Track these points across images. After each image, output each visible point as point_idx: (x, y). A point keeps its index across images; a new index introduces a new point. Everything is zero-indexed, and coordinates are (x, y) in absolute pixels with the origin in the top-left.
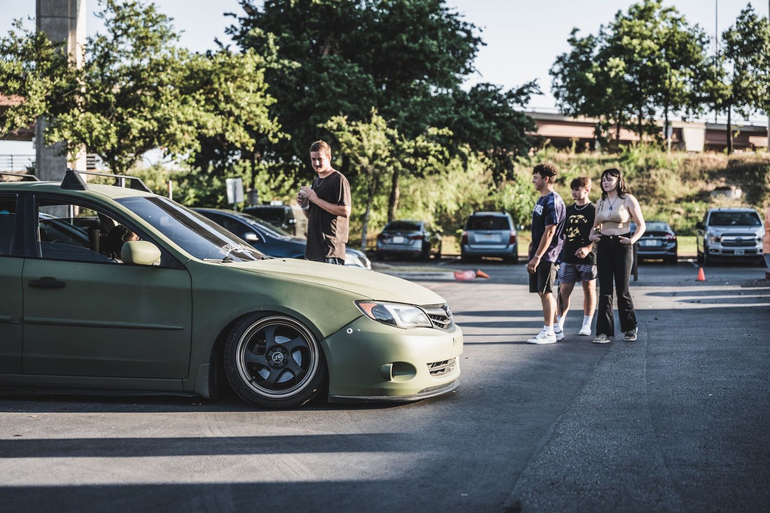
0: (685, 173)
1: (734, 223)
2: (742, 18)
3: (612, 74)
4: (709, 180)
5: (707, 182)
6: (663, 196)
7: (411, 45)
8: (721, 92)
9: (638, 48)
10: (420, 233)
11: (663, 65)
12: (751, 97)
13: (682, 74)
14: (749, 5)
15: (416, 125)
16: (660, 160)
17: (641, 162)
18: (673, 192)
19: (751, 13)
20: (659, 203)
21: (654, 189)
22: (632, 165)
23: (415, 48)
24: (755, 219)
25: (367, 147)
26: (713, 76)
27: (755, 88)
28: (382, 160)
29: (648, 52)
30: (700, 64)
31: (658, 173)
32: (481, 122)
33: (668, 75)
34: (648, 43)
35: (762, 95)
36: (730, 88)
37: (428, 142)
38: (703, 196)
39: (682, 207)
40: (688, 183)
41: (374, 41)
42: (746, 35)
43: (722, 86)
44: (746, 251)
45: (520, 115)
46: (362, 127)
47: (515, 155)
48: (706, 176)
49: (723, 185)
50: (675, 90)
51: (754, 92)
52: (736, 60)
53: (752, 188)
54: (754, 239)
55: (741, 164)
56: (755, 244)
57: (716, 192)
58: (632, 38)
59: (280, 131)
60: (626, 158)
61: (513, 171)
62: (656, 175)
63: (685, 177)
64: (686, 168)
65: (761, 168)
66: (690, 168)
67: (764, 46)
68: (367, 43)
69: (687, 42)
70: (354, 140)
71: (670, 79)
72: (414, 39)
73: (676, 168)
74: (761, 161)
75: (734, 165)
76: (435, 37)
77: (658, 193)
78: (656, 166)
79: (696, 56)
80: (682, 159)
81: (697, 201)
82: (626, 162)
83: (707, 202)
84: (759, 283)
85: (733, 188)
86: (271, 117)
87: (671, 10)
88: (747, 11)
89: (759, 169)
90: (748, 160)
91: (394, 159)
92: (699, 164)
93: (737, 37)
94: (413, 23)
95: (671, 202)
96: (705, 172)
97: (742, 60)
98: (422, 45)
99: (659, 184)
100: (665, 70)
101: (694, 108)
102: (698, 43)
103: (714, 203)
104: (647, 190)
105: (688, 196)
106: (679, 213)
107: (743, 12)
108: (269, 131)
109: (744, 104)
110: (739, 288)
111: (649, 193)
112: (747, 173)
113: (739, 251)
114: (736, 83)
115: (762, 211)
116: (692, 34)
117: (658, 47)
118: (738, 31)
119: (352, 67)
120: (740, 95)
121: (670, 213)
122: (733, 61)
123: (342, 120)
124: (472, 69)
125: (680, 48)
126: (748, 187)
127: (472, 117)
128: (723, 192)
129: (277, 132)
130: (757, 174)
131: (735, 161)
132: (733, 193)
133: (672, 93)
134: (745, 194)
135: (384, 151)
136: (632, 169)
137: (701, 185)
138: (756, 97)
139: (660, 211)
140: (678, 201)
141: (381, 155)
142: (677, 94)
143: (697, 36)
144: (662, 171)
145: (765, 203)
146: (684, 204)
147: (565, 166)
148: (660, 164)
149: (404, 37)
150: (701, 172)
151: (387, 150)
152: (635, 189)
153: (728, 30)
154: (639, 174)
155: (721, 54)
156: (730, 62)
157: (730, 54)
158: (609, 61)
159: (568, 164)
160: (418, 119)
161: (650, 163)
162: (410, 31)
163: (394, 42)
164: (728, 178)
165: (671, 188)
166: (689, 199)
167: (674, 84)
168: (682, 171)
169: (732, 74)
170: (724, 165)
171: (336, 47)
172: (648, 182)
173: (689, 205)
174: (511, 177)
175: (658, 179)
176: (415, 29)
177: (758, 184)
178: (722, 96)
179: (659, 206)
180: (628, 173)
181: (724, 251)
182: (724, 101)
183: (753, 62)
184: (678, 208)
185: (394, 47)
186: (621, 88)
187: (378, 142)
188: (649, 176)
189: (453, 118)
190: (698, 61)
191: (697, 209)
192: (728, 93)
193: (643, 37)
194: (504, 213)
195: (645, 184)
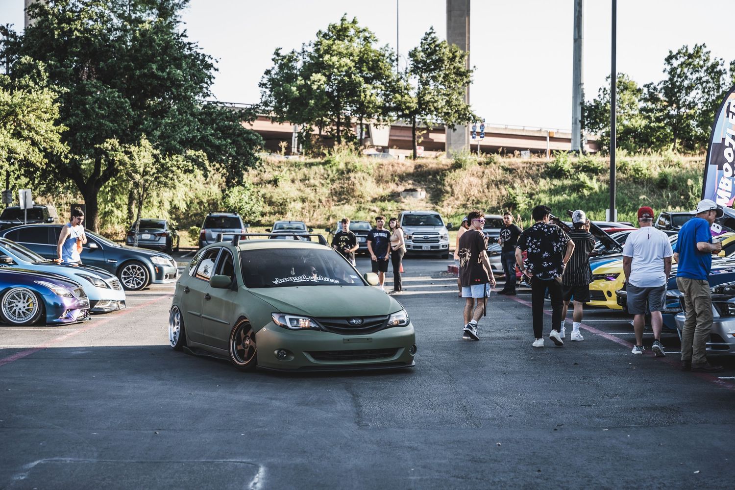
0: (379, 176)
1: (422, 223)
2: (426, 39)
3: (315, 87)
4: (399, 183)
5: (397, 184)
6: (361, 197)
7: (160, 73)
8: (407, 104)
9: (337, 64)
10: (162, 231)
11: (357, 80)
12: (433, 109)
13: (374, 88)
14: (431, 28)
15: (167, 143)
16: (357, 165)
17: (342, 166)
18: (370, 193)
19: (433, 35)
20: (358, 202)
21: (353, 190)
22: (334, 168)
23: (164, 77)
24: (438, 220)
25: (138, 166)
26: (401, 90)
27: (436, 101)
28: (151, 176)
29: (346, 68)
30: (390, 80)
31: (357, 176)
32: (219, 139)
33: (362, 89)
34: (345, 60)
35: (442, 108)
36: (416, 100)
37: (187, 162)
38: (394, 197)
39: (377, 206)
40: (381, 185)
41: (127, 68)
42: (429, 55)
43: (409, 99)
44: (432, 247)
45: (248, 132)
46: (133, 149)
47: (244, 165)
48: (397, 179)
49: (410, 187)
50: (369, 102)
51: (435, 105)
52: (421, 76)
53: (434, 190)
54: (437, 237)
55: (425, 169)
56: (438, 241)
57: (405, 192)
58: (332, 55)
59: (70, 152)
60: (328, 162)
61: (242, 178)
62: (355, 178)
63: (379, 180)
64: (379, 171)
65: (442, 173)
66: (383, 172)
67: (444, 66)
68: (122, 71)
69: (379, 60)
70: (126, 159)
71: (364, 91)
72: (162, 68)
73: (372, 171)
74: (441, 166)
75: (419, 170)
76: (179, 67)
77: (356, 194)
78: (354, 170)
79: (387, 73)
80: (376, 164)
81: (389, 201)
82: (328, 165)
83: (397, 202)
84: (444, 275)
85: (419, 190)
86: (62, 141)
87: (364, 30)
88: (430, 33)
89: (440, 173)
90: (431, 166)
91: (160, 175)
92: (390, 167)
93: (421, 55)
94: (160, 55)
95: (368, 201)
96: (395, 176)
97: (425, 75)
98: (169, 73)
99: (358, 186)
100: (359, 84)
101: (384, 116)
102: (388, 60)
103: (403, 202)
104: (347, 191)
105: (382, 197)
106: (374, 211)
107: (426, 33)
108: (61, 153)
109: (426, 115)
110: (430, 279)
111: (349, 194)
112: (430, 177)
113: (426, 247)
114: (421, 96)
115: (443, 210)
116: (383, 52)
117: (353, 64)
118: (423, 51)
119: (112, 92)
120: (424, 107)
121: (367, 210)
122: (418, 77)
123: (115, 141)
124: (209, 93)
125: (373, 65)
126: (431, 188)
127: (212, 135)
128: (410, 193)
129: (68, 153)
130: (438, 177)
131: (420, 166)
132: (419, 194)
133: (367, 105)
134: (429, 195)
135: (152, 169)
136: (334, 172)
137: (392, 187)
138: (436, 109)
139: (359, 210)
140: (374, 200)
141: (149, 172)
142: (371, 106)
143: (387, 55)
144: (359, 174)
145: (445, 203)
146: (379, 203)
147: (277, 169)
148: (358, 168)
149: (154, 67)
150: (392, 175)
151: (154, 168)
152: (337, 190)
153: (414, 49)
154: (341, 177)
155: (408, 71)
156: (415, 78)
157: (415, 70)
158: (312, 76)
159: (279, 167)
160: (169, 137)
161: (349, 167)
162: (159, 61)
163: (146, 71)
164: (415, 181)
165: (368, 189)
166: (383, 199)
167: (368, 97)
168: (376, 174)
169: (417, 87)
170: (411, 170)
171: (93, 72)
172: (348, 184)
173: (383, 204)
174: (240, 183)
175: (356, 182)
176: (162, 59)
177: (440, 187)
178: (408, 108)
179: (358, 205)
180: (331, 176)
181: (414, 247)
182: (410, 112)
183: (434, 78)
184: (374, 207)
185: (145, 74)
186: (322, 100)
187: (146, 161)
188: (349, 179)
189: (197, 136)
190: (388, 77)
191: (390, 208)
192: (414, 105)
193: (340, 55)
194: (236, 214)
195: (346, 185)
